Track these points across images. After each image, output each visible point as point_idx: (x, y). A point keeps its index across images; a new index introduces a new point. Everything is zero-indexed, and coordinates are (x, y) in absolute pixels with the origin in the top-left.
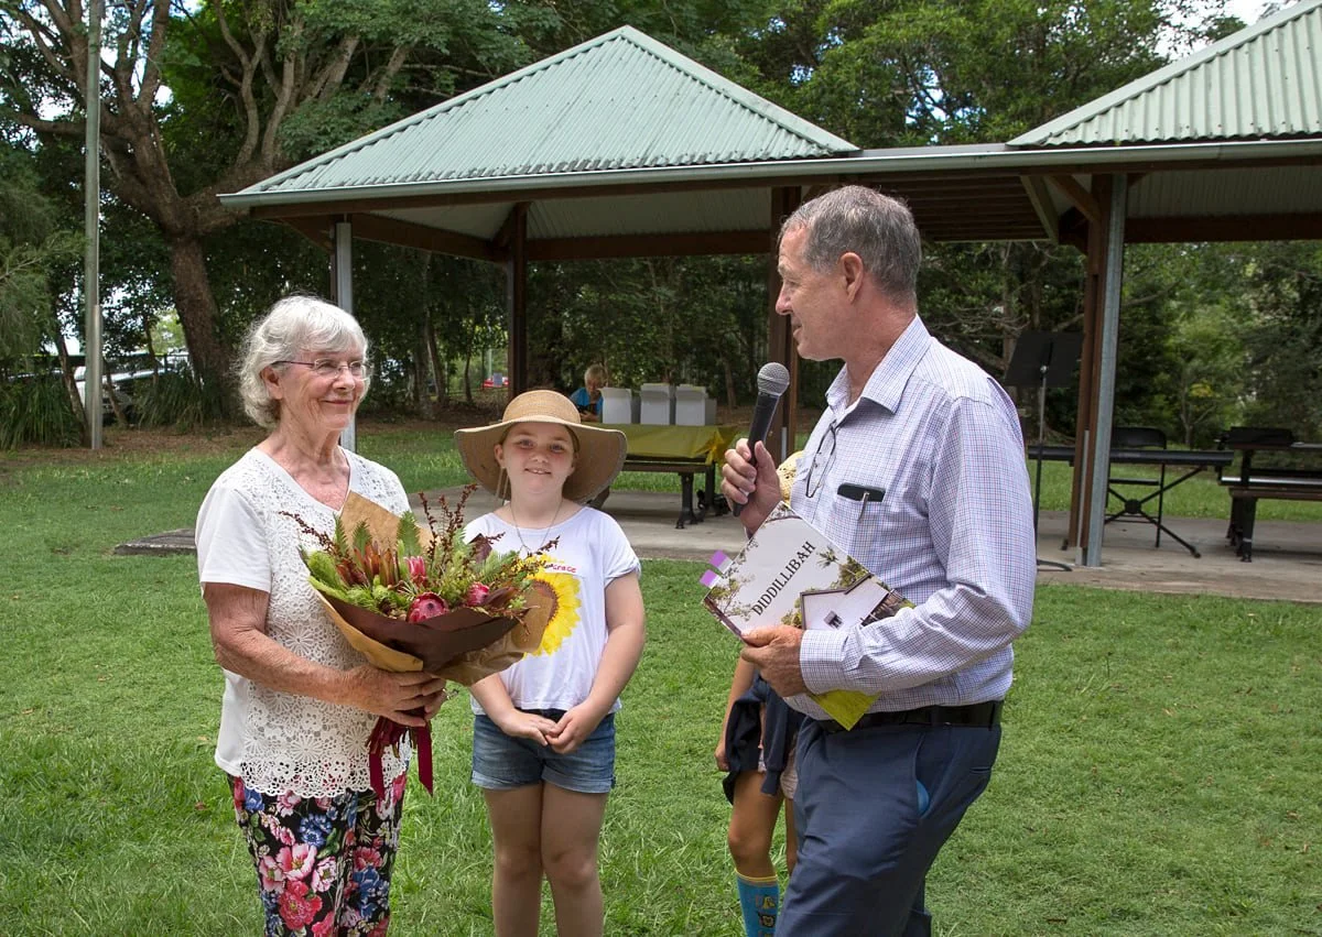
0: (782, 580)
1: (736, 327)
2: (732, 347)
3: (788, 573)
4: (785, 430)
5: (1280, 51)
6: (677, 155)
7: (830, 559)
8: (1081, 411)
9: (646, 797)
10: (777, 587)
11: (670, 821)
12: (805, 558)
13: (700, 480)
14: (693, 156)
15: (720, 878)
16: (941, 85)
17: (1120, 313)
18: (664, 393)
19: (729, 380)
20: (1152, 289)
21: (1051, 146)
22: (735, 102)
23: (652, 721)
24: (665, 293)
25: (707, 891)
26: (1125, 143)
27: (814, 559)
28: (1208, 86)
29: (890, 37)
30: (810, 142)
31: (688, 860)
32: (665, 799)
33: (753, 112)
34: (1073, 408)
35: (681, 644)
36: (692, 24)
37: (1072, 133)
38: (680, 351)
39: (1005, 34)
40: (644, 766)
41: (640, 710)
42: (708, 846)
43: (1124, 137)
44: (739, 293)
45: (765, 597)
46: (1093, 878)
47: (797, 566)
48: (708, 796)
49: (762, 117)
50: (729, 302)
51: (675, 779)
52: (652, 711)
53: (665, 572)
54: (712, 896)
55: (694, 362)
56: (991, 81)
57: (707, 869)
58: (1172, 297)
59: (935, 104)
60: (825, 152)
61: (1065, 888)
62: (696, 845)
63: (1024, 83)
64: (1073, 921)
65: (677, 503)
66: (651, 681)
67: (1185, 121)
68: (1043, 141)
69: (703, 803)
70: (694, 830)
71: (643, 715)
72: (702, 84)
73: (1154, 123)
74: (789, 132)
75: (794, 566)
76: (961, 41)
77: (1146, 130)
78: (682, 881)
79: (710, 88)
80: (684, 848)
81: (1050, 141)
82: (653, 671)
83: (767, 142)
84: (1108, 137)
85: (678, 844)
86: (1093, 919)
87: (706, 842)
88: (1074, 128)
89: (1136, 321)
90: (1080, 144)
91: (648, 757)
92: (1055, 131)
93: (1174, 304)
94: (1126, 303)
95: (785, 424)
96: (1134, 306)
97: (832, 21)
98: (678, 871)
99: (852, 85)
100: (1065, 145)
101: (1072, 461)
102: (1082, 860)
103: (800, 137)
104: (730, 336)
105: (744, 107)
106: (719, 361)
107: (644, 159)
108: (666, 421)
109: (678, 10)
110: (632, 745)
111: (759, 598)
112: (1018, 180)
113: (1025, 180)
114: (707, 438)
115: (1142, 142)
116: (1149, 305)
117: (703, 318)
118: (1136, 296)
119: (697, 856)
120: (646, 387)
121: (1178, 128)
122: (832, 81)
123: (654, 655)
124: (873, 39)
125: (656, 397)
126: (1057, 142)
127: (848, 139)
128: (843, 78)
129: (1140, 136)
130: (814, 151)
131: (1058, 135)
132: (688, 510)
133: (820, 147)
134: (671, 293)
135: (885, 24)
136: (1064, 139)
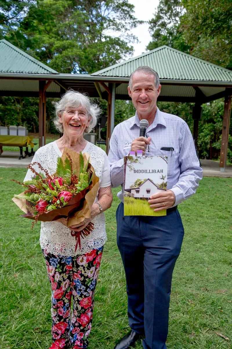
0: (148, 171)
1: (36, 115)
2: (35, 119)
3: (151, 171)
4: (43, 137)
5: (144, 61)
6: (16, 71)
7: (163, 178)
8: (107, 135)
9: (5, 228)
10: (145, 171)
11: (11, 234)
12: (158, 172)
13: (24, 149)
14: (20, 71)
15: (24, 249)
16: (79, 67)
17: (115, 116)
18: (15, 128)
19: (34, 127)
20: (120, 111)
21: (100, 76)
22: (30, 60)
23: (8, 208)
24: (19, 106)
25: (20, 253)
26: (115, 76)
27: (160, 175)
28: (131, 66)
29: (68, 54)
30: (47, 71)
31: (15, 245)
32: (10, 228)
33: (34, 63)
34: (106, 135)
35: (17, 188)
36: (23, 45)
37: (104, 74)
38: (23, 120)
39: (91, 56)
40: (5, 220)
41: (6, 205)
42: (21, 241)
43: (114, 75)
44: (36, 108)
45: (140, 171)
46: (113, 239)
47: (155, 172)
48: (22, 227)
49: (36, 64)
50: (34, 110)
51: (13, 223)
52: (8, 205)
53: (14, 170)
54: (21, 254)
55: (27, 123)
56: (89, 66)
57: (20, 247)
58: (124, 113)
59: (77, 70)
60: (51, 73)
61: (108, 243)
62: (18, 240)
63: (95, 67)
64: (110, 251)
65: (19, 154)
66: (9, 197)
67: (126, 73)
68: (98, 75)
69: (20, 229)
70: (18, 236)
71: (6, 206)
72: (22, 55)
73: (120, 73)
74: (43, 68)
75: (154, 171)
76: (82, 57)
77: (119, 75)
78: (14, 251)
79: (24, 56)
80: (15, 242)
81: (100, 75)
82: (10, 195)
83: (37, 70)
84: (111, 75)
85: (13, 240)
86: (114, 250)
87: (20, 239)
88: (104, 72)
89: (118, 117)
90: (106, 76)
91: (7, 217)
92: (101, 73)
93: (124, 115)
94: (116, 114)
95: (43, 135)
96: (117, 114)
97: (55, 49)
98: (12, 248)
99: (60, 64)
100: (103, 76)
101: (106, 144)
102: (111, 235)
103: (45, 69)
104: (34, 117)
105: (32, 61)
106: (32, 123)
107: (8, 71)
108: (16, 134)
109: (20, 41)
110: (3, 214)
111: (138, 170)
112: (93, 83)
113: (95, 83)
114: (26, 139)
115: (118, 77)
116: (120, 114)
117: (28, 113)
118: (117, 112)
119: (18, 243)
120: (11, 126)
121: (125, 74)
122: (55, 62)
123: (10, 191)
124: (64, 54)
125: (13, 129)
126: (101, 75)
127: (57, 71)
128: (58, 62)
129: (118, 75)
130: (48, 72)
131: (101, 74)
132: (21, 155)
133: (50, 72)
134: (20, 106)
135: (67, 51)
136: (102, 75)
